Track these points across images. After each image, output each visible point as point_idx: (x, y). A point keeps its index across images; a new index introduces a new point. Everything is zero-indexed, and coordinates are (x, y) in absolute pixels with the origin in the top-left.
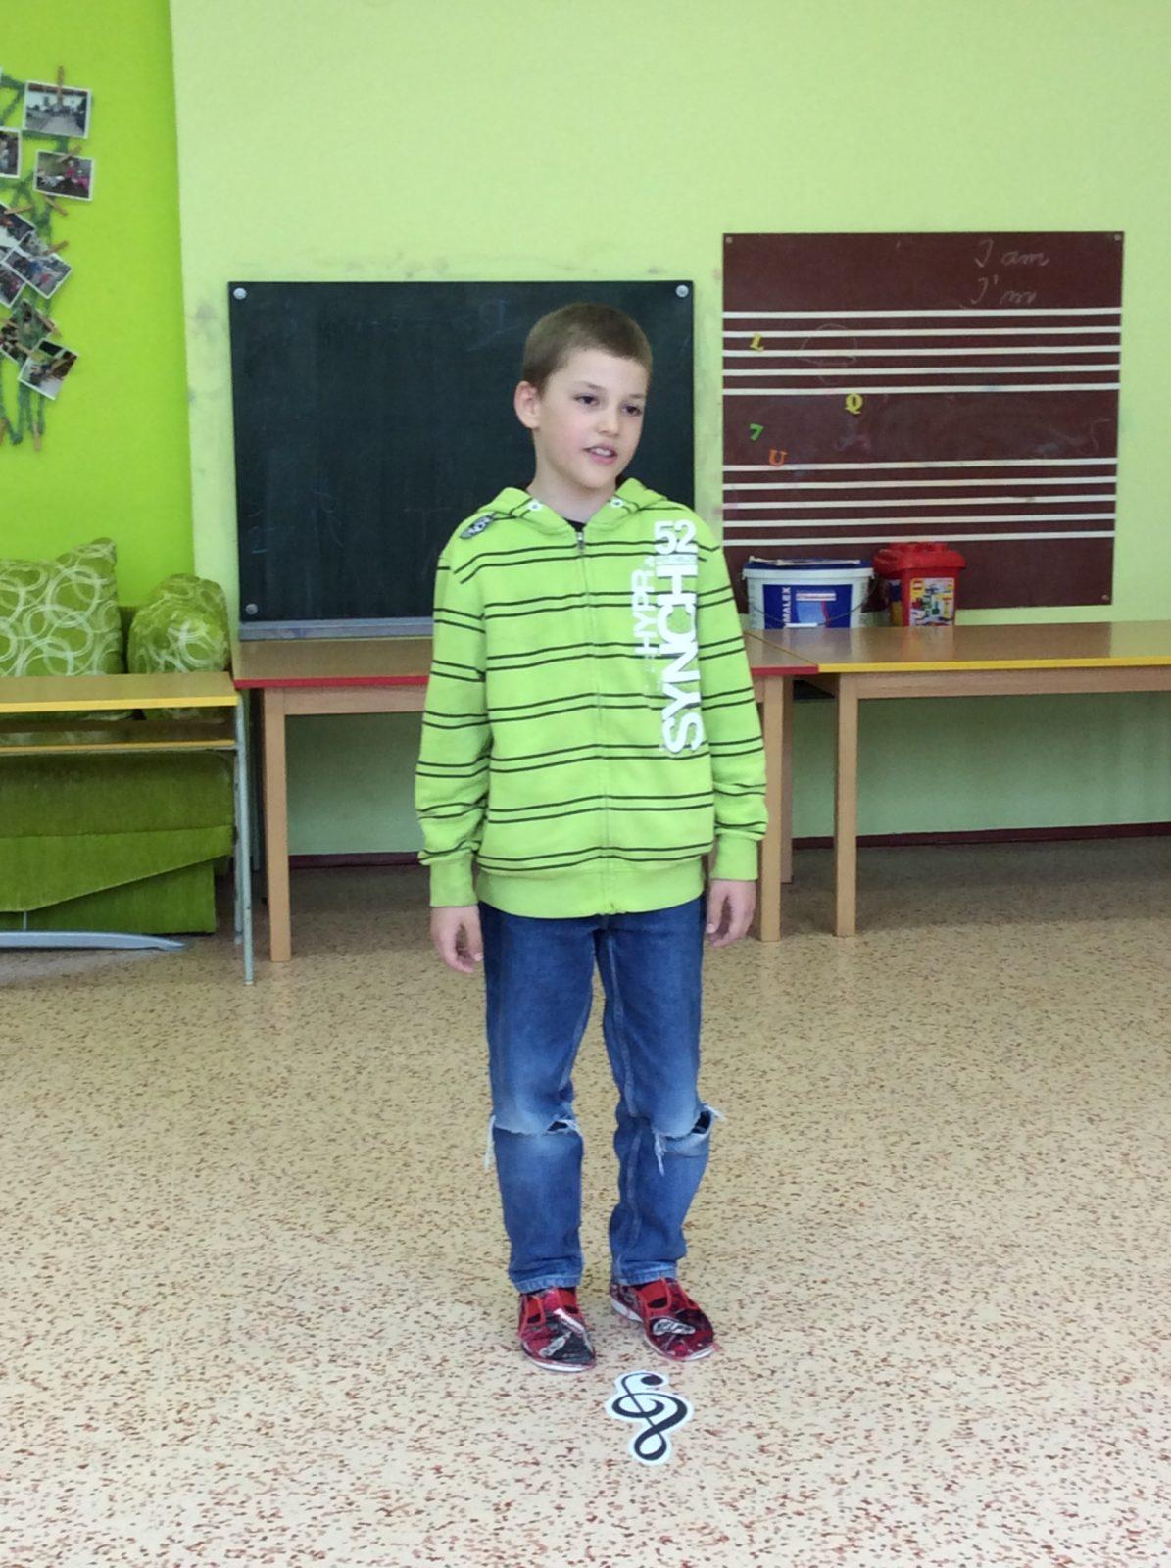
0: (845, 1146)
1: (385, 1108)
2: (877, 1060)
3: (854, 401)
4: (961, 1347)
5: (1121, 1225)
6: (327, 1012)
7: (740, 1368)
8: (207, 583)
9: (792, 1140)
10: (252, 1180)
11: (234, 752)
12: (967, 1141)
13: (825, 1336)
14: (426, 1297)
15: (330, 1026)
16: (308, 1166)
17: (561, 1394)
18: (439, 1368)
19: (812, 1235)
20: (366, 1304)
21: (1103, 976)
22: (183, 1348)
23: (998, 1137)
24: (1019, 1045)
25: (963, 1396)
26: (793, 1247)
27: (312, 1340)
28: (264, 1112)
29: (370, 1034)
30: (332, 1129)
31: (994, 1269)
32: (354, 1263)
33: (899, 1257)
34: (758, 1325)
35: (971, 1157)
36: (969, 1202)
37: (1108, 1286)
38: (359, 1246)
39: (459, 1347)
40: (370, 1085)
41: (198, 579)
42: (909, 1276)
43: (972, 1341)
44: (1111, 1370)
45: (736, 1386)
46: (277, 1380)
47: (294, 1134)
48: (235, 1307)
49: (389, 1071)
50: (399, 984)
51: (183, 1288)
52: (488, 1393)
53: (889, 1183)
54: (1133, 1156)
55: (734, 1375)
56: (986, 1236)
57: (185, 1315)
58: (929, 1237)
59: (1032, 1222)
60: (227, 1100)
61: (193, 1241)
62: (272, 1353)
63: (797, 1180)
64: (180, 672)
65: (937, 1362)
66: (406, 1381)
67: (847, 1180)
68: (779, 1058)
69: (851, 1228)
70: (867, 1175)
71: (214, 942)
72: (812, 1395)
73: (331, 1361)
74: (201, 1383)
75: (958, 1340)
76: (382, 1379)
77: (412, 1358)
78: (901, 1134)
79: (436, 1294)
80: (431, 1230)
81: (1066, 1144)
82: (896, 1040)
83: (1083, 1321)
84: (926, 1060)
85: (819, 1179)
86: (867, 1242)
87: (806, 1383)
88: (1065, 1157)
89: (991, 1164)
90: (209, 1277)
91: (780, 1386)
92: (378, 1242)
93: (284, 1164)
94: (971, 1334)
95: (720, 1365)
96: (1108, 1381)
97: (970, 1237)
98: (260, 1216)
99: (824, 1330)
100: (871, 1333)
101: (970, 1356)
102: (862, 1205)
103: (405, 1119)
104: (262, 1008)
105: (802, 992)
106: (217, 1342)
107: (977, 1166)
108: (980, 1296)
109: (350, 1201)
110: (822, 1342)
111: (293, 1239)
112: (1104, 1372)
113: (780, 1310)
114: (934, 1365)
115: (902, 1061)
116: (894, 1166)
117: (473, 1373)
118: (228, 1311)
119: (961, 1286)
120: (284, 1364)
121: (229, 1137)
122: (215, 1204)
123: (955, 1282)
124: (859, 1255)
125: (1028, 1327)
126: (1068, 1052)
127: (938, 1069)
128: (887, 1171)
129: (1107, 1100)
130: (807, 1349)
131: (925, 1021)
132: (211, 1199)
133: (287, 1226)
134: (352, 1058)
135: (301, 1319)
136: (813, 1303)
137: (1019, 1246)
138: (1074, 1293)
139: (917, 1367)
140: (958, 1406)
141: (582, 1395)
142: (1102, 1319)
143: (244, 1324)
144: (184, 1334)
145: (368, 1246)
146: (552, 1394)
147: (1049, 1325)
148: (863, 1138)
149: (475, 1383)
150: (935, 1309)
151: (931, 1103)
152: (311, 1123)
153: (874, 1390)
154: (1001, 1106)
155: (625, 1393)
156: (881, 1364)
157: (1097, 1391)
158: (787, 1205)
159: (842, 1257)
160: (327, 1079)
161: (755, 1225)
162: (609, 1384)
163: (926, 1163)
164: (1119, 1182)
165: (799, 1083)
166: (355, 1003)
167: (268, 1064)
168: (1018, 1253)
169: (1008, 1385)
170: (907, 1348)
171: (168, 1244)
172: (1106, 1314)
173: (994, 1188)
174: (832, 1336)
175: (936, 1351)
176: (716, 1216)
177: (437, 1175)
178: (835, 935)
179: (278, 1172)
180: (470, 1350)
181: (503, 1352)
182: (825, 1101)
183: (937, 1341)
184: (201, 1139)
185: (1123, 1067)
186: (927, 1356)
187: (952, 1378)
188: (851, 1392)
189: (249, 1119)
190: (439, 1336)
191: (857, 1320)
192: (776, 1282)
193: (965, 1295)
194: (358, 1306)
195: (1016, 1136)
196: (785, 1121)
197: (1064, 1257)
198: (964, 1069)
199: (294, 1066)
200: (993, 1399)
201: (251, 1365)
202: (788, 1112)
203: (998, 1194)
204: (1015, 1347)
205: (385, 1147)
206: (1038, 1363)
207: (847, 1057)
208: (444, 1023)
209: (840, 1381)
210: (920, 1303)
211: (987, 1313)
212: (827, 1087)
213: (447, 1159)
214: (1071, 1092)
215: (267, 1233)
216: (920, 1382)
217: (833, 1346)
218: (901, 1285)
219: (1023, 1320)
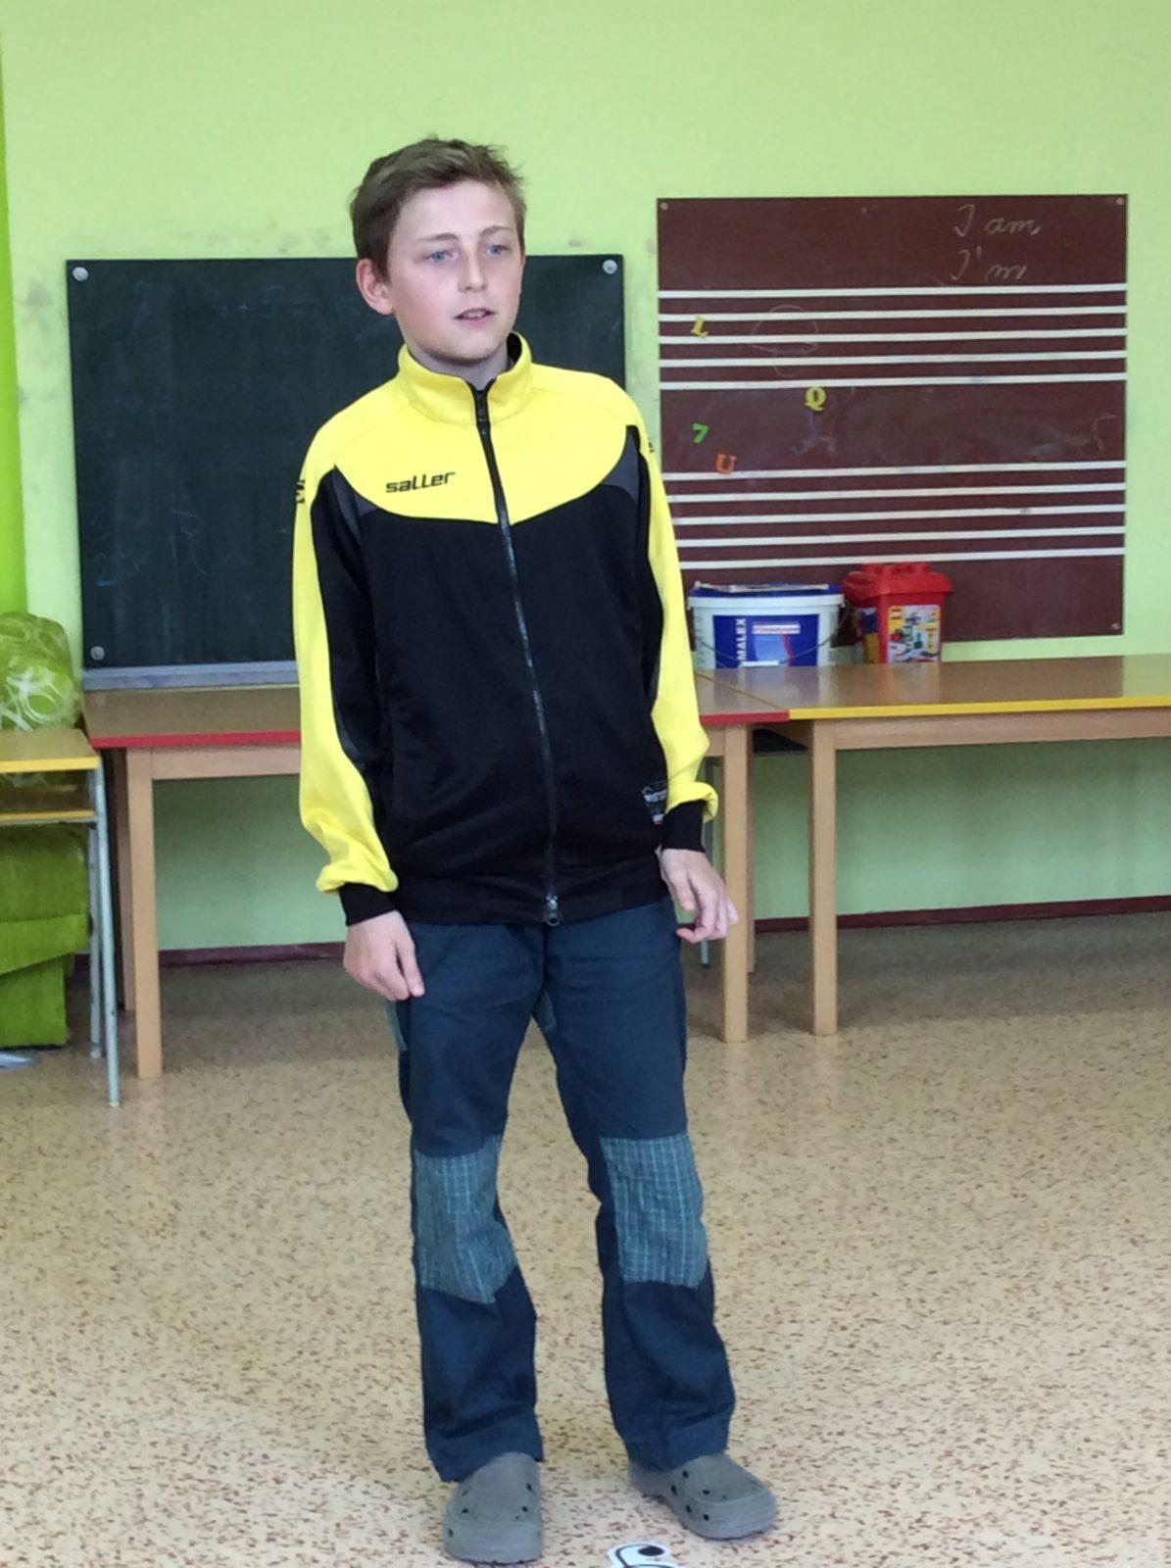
0: (849, 1278)
1: (298, 1247)
2: (877, 1179)
3: (816, 395)
4: (1007, 1503)
6: (213, 1136)
8: (46, 621)
9: (787, 1272)
10: (148, 1334)
11: (93, 825)
12: (991, 1268)
13: (848, 1495)
14: (372, 1464)
15: (220, 1152)
16: (211, 1314)
18: (398, 1544)
19: (821, 1380)
20: (302, 1474)
21: (1133, 1075)
22: (91, 1530)
23: (1027, 1264)
24: (1042, 1157)
25: (1015, 1558)
26: (800, 1396)
27: (243, 1516)
28: (155, 1254)
29: (269, 1161)
30: (237, 1273)
31: (1036, 1414)
32: (283, 1427)
33: (925, 1403)
35: (999, 1286)
36: (1001, 1338)
38: (286, 1407)
40: (276, 1221)
41: (35, 617)
42: (938, 1426)
43: (1019, 1496)
45: (750, 1554)
47: (192, 1280)
48: (147, 1481)
49: (296, 1204)
50: (296, 1101)
51: (81, 1461)
53: (904, 1319)
56: (1023, 1376)
57: (88, 1492)
58: (958, 1379)
59: (1077, 1359)
60: (105, 1243)
61: (86, 1406)
62: (198, 1532)
63: (797, 1318)
64: (21, 729)
65: (981, 1521)
67: (857, 1316)
68: (761, 1178)
69: (865, 1371)
70: (878, 1311)
71: (64, 1057)
72: (839, 1561)
73: (269, 1540)
75: (1003, 1495)
76: (332, 1558)
77: (365, 1534)
78: (914, 1263)
79: (384, 1459)
80: (370, 1387)
81: (1108, 1270)
82: (897, 1154)
83: (1145, 1470)
84: (935, 1177)
86: (885, 1387)
87: (831, 1548)
88: (1107, 1285)
89: (1022, 1294)
90: (110, 1447)
91: (801, 1552)
92: (308, 1401)
93: (184, 1315)
94: (1017, 1489)
97: (1006, 1378)
98: (163, 1376)
99: (846, 1489)
100: (900, 1492)
102: (876, 1345)
103: (323, 1259)
104: (133, 1134)
105: (781, 1101)
106: (129, 1521)
107: (1006, 1297)
108: (1023, 1445)
109: (268, 1355)
110: (845, 1502)
111: (206, 1401)
114: (977, 1525)
115: (907, 1177)
116: (909, 1300)
118: (139, 1486)
119: (1000, 1434)
120: (214, 1544)
121: (114, 1285)
122: (106, 1365)
123: (993, 1430)
124: (879, 1402)
126: (1100, 1164)
127: (949, 1186)
128: (903, 1306)
129: (1151, 1217)
130: (828, 1511)
131: (929, 1131)
132: (101, 1357)
133: (197, 1387)
134: (251, 1189)
135: (228, 1493)
136: (831, 1457)
137: (1064, 1387)
138: (1132, 1438)
139: (957, 1527)
143: (160, 1502)
144: (90, 1513)
145: (296, 1407)
147: (1106, 1476)
148: (869, 1268)
150: (972, 1461)
151: (946, 1225)
152: (210, 1266)
153: (910, 1555)
154: (1028, 1228)
156: (915, 1525)
158: (788, 1347)
159: (859, 1405)
160: (222, 1215)
162: (601, 1556)
163: (948, 1296)
165: (787, 1207)
166: (246, 1125)
167: (149, 1198)
168: (1063, 1397)
169: (1064, 1545)
170: (945, 1506)
171: (57, 1411)
173: (1028, 1321)
174: (856, 1495)
175: (978, 1508)
177: (369, 1323)
178: (812, 1033)
179: (179, 1325)
182: (820, 1227)
183: (979, 1498)
184: (79, 1290)
186: (968, 1515)
187: (1001, 1538)
188: (884, 1558)
189: (136, 1264)
190: (394, 1508)
191: (883, 1474)
192: (784, 1436)
193: (1006, 1444)
194: (293, 1477)
195: (1047, 1262)
196: (776, 1251)
197: (1117, 1398)
198: (980, 1186)
199: (181, 1201)
201: (173, 1546)
202: (777, 1239)
203: (1033, 1328)
204: (1069, 1502)
205: (303, 1292)
206: (1098, 1519)
207: (841, 1175)
208: (357, 1146)
209: (870, 1545)
210: (955, 1454)
211: (1034, 1464)
212: (821, 1210)
213: (378, 1304)
214: (1107, 1210)
215: (174, 1395)
216: (963, 1545)
217: (858, 1506)
218: (930, 1435)
219: (1076, 1470)
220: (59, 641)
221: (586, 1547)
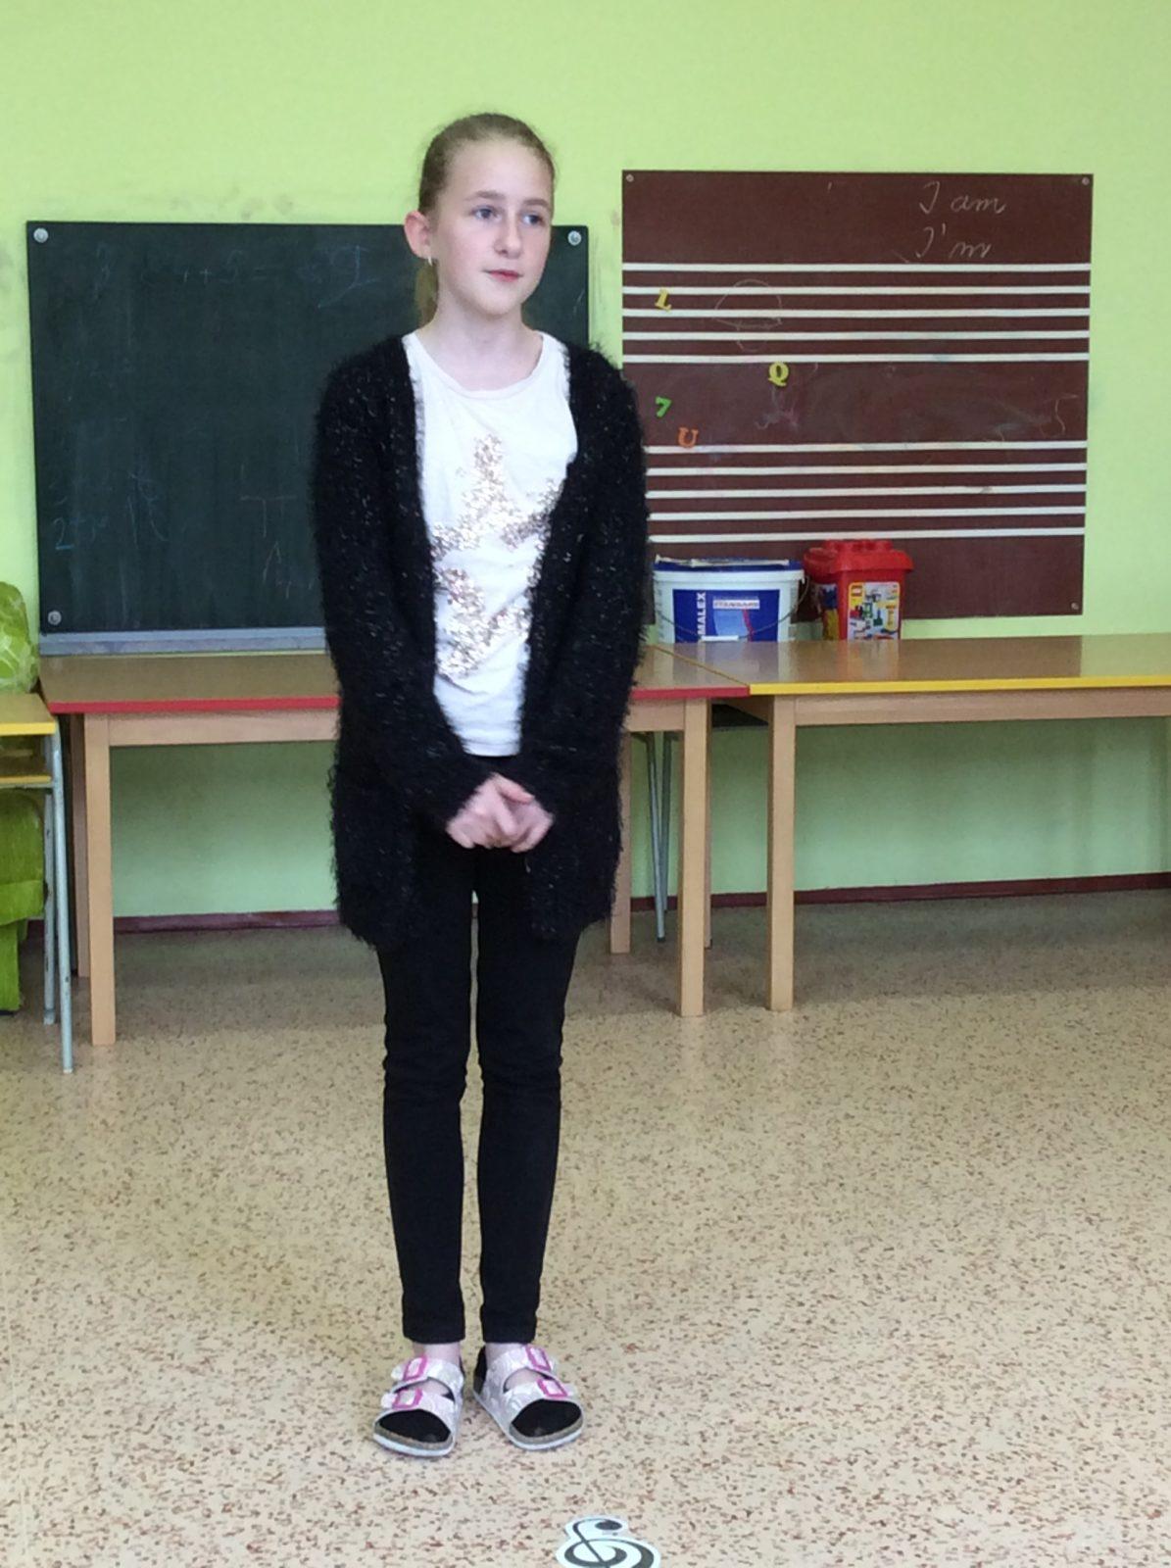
0: (806, 1254)
1: (253, 1216)
2: (833, 1155)
3: (779, 369)
4: (966, 1480)
5: (1135, 1339)
6: (167, 1103)
7: (709, 1510)
9: (744, 1247)
10: (102, 1302)
11: (50, 791)
12: (946, 1246)
13: (805, 1471)
14: (328, 1436)
15: (174, 1121)
16: (165, 1283)
17: (503, 1542)
18: (353, 1516)
19: (778, 1356)
20: (258, 1445)
21: (1088, 1054)
22: (45, 1499)
23: (983, 1241)
24: (998, 1134)
25: (972, 1536)
26: (758, 1371)
27: (198, 1487)
28: (109, 1222)
29: (224, 1131)
30: (192, 1242)
31: (995, 1392)
32: (237, 1397)
33: (884, 1380)
34: (726, 1460)
35: (956, 1263)
36: (958, 1316)
37: (1127, 1408)
38: (241, 1378)
39: (375, 1491)
40: (231, 1190)
42: (896, 1401)
43: (976, 1473)
44: (1140, 1503)
45: (707, 1529)
46: (163, 1533)
47: (146, 1249)
48: (101, 1450)
49: (251, 1173)
50: (251, 1070)
51: (36, 1430)
52: (417, 1544)
53: (863, 1295)
54: (1142, 1260)
55: (703, 1517)
56: (980, 1354)
57: (42, 1461)
58: (914, 1356)
59: (1032, 1337)
60: (60, 1210)
61: (40, 1375)
62: (153, 1502)
63: (754, 1294)
65: (938, 1498)
66: (317, 1531)
67: (813, 1292)
68: (717, 1153)
69: (822, 1347)
70: (835, 1286)
71: (19, 1023)
72: (797, 1537)
73: (224, 1511)
74: (73, 1539)
75: (960, 1472)
76: (289, 1530)
77: (321, 1505)
78: (871, 1240)
79: (341, 1430)
80: (326, 1358)
81: (1063, 1248)
82: (853, 1130)
83: (1101, 1449)
84: (892, 1153)
85: (780, 1293)
86: (843, 1363)
87: (788, 1524)
88: (1064, 1264)
89: (979, 1272)
90: (64, 1416)
91: (758, 1528)
92: (264, 1372)
93: (139, 1283)
94: (974, 1466)
95: (686, 1506)
96: (1138, 1516)
97: (963, 1356)
98: (118, 1344)
99: (804, 1465)
100: (857, 1468)
101: (976, 1490)
102: (833, 1322)
103: (278, 1229)
104: (87, 1102)
105: (736, 1076)
106: (83, 1490)
107: (963, 1274)
108: (980, 1422)
109: (224, 1325)
110: (803, 1478)
111: (161, 1370)
112: (1131, 1506)
113: (749, 1442)
114: (935, 1502)
115: (863, 1155)
116: (865, 1276)
117: (395, 1521)
118: (92, 1456)
119: (957, 1411)
120: (168, 1514)
121: (67, 1252)
122: (60, 1332)
123: (950, 1406)
124: (836, 1378)
125: (1039, 1457)
126: (1057, 1143)
127: (905, 1163)
128: (860, 1282)
129: (1107, 1197)
130: (786, 1486)
131: (884, 1108)
132: (55, 1326)
133: (152, 1356)
134: (205, 1158)
135: (182, 1463)
136: (787, 1433)
137: (1020, 1364)
138: (1088, 1417)
139: (916, 1504)
140: (967, 1547)
141: (527, 1543)
142: (1123, 1447)
143: (115, 1471)
144: (44, 1482)
145: (251, 1378)
146: (493, 1543)
147: (1063, 1454)
148: (826, 1245)
149: (398, 1532)
150: (930, 1438)
151: (902, 1202)
152: (164, 1235)
153: (867, 1531)
154: (984, 1205)
155: (579, 1540)
156: (873, 1502)
157: (1126, 1526)
158: (745, 1323)
159: (816, 1381)
160: (177, 1184)
161: (711, 1346)
162: (558, 1530)
163: (903, 1272)
164: (1129, 1290)
165: (745, 1183)
166: (200, 1093)
167: (103, 1165)
168: (1020, 1374)
169: (1023, 1523)
170: (902, 1482)
172: (1127, 1440)
173: (985, 1299)
174: (813, 1471)
175: (936, 1485)
176: (662, 1336)
177: (325, 1294)
178: (768, 1008)
179: (133, 1293)
180: (388, 1495)
181: (429, 1497)
182: (777, 1202)
183: (937, 1475)
184: (32, 1256)
185: (1122, 1159)
186: (925, 1492)
188: (842, 1534)
189: (89, 1232)
190: (350, 1480)
191: (840, 1452)
192: (742, 1411)
193: (963, 1421)
194: (249, 1447)
195: (1003, 1240)
196: (732, 1226)
197: (1073, 1377)
198: (936, 1163)
199: (136, 1168)
200: (1007, 1537)
201: (130, 1517)
202: (734, 1215)
203: (990, 1307)
204: (1027, 1480)
205: (258, 1262)
206: (1055, 1497)
207: (797, 1150)
208: (310, 1116)
209: (828, 1522)
210: (913, 1432)
211: (990, 1442)
212: (777, 1186)
213: (334, 1275)
214: (1063, 1188)
215: (128, 1364)
216: (921, 1521)
217: (816, 1482)
218: (887, 1413)
219: (1032, 1448)
220: (16, 605)
221: (543, 1521)
